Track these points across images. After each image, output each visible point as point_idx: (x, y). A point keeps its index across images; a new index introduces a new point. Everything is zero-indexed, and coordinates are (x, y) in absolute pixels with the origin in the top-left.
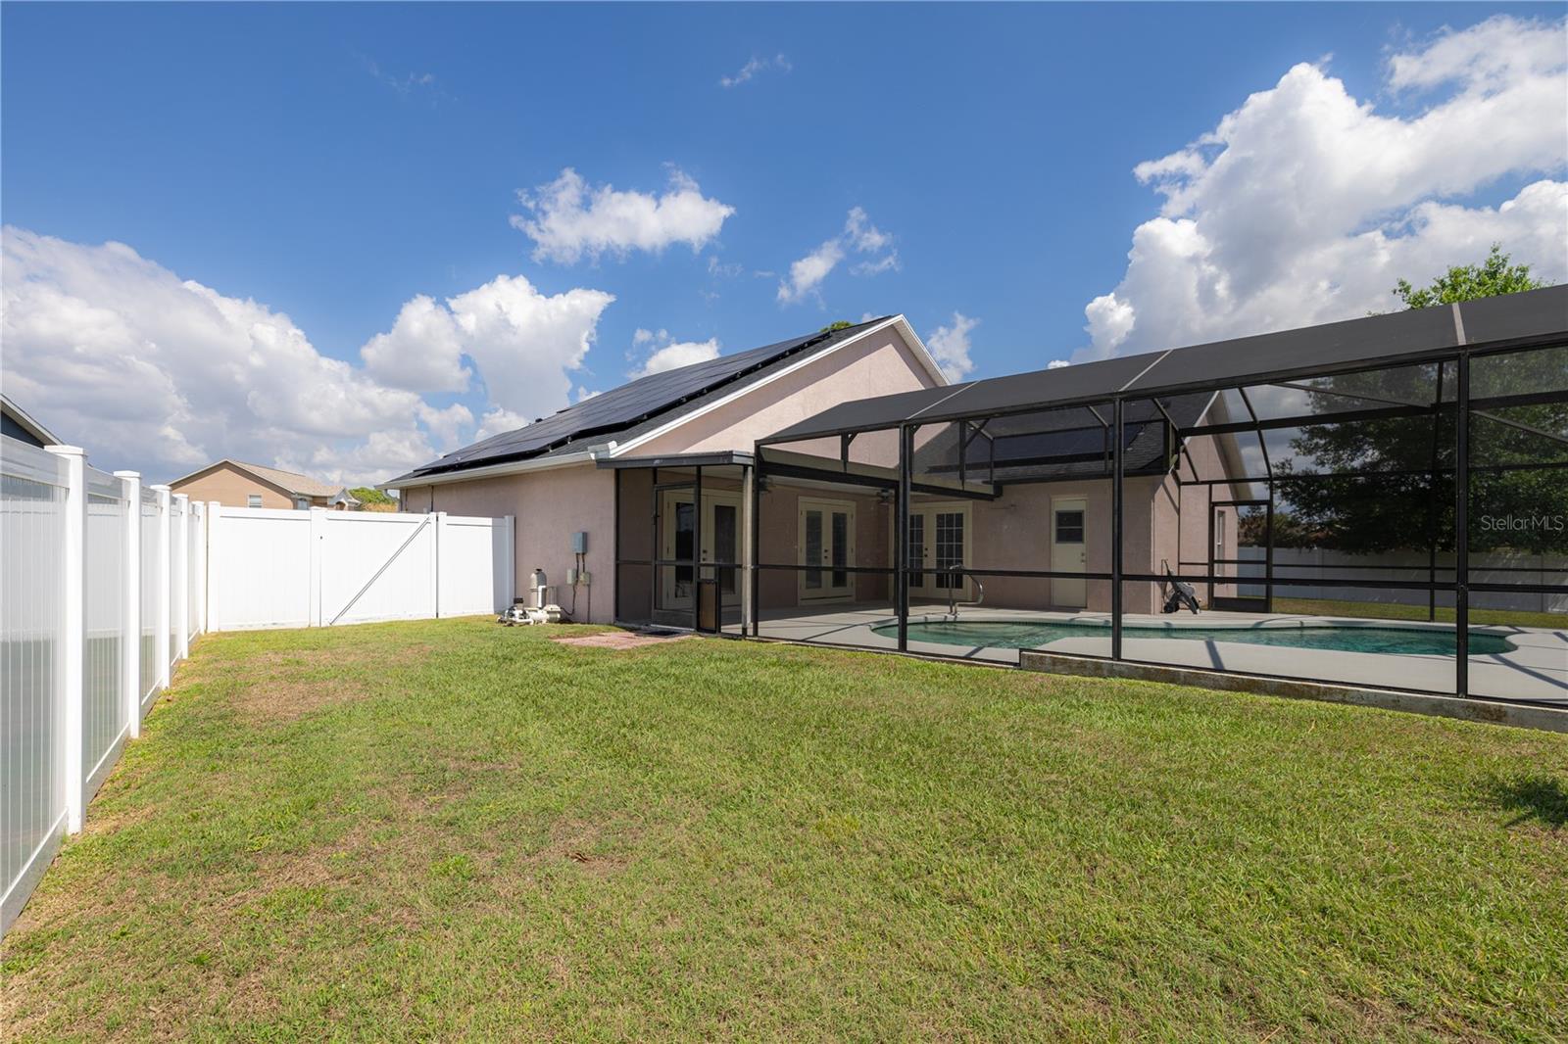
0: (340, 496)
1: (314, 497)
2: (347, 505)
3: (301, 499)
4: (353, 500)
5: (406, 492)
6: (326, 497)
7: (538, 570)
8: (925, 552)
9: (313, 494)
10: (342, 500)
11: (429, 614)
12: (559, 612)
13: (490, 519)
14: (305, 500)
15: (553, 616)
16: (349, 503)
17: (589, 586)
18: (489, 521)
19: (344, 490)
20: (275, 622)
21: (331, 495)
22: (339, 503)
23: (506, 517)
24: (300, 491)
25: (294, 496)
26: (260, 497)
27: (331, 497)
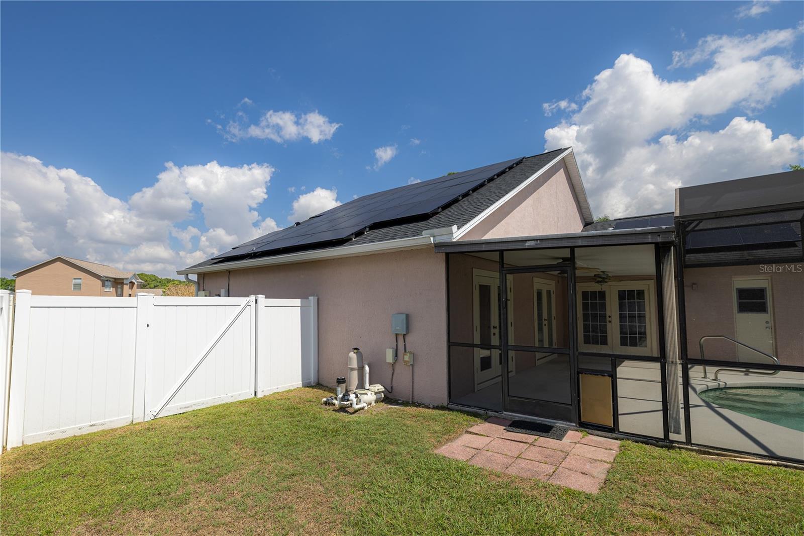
0: (132, 278)
1: (115, 279)
2: (136, 283)
3: (107, 280)
4: (140, 281)
5: (203, 276)
6: (123, 279)
7: (355, 349)
8: (608, 319)
9: (115, 277)
10: (133, 281)
11: (247, 394)
12: (383, 392)
13: (299, 300)
14: (110, 281)
15: (379, 396)
16: (137, 282)
17: (413, 366)
18: (298, 302)
19: (134, 275)
20: (92, 423)
21: (126, 277)
22: (131, 282)
23: (311, 298)
24: (106, 275)
25: (102, 278)
26: (81, 279)
27: (127, 279)
